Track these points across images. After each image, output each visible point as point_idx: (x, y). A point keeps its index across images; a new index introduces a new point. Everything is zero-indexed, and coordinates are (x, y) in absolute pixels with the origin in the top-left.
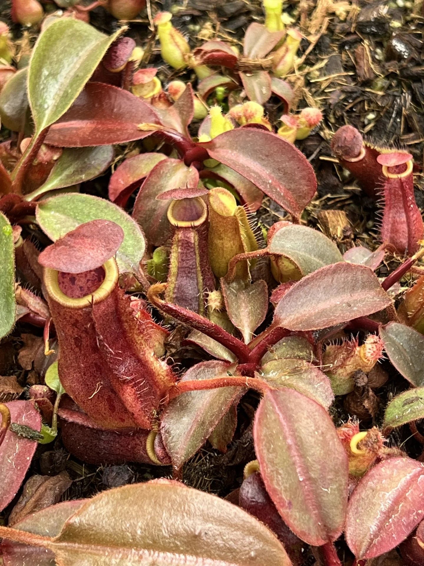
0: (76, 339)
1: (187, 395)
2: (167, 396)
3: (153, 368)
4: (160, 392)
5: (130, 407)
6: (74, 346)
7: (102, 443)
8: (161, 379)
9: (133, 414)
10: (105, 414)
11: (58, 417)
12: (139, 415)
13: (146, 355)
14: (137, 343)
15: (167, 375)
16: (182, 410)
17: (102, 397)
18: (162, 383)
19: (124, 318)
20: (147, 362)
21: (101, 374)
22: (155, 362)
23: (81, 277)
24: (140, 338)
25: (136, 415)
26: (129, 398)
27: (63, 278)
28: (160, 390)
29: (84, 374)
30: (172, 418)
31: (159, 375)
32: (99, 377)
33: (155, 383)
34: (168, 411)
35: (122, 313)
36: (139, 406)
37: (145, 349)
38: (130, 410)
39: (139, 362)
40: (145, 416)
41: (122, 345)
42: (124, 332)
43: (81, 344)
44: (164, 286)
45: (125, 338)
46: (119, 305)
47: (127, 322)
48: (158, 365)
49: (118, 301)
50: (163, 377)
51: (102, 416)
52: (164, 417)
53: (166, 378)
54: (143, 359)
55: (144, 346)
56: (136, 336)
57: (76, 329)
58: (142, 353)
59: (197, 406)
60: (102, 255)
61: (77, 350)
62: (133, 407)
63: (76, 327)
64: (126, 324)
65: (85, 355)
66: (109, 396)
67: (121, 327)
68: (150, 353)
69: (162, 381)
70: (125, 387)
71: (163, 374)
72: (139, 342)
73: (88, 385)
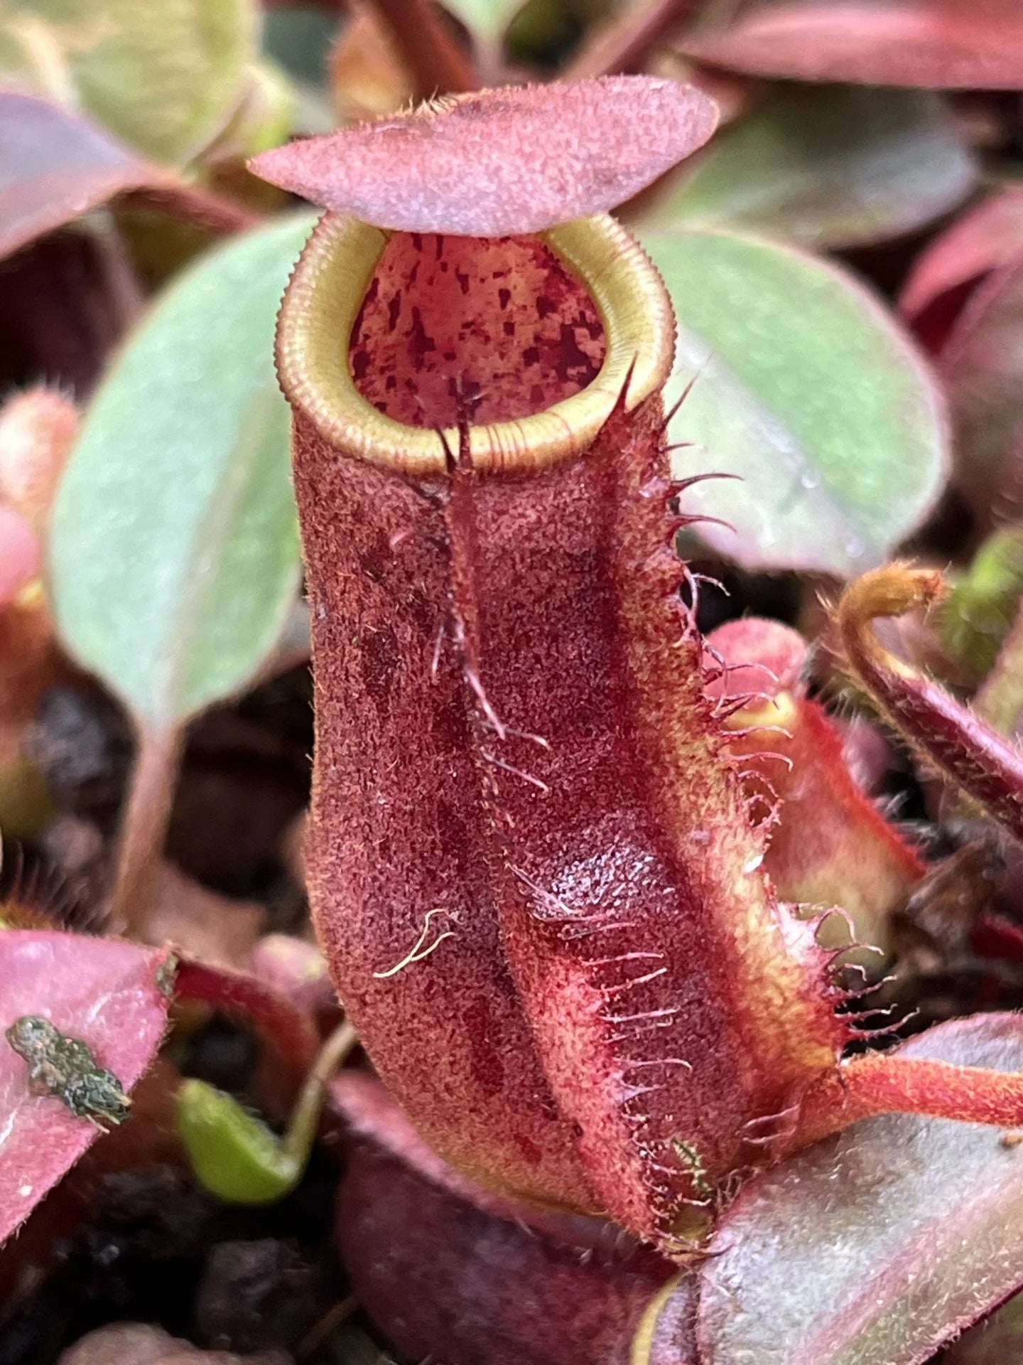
0: (370, 645)
1: (893, 1143)
2: (791, 1112)
3: (739, 932)
4: (759, 1079)
5: (567, 1084)
6: (357, 687)
7: (471, 1272)
8: (768, 1003)
9: (577, 1131)
10: (448, 1089)
11: (326, 1097)
12: (606, 1142)
13: (716, 850)
14: (680, 774)
15: (803, 997)
16: (842, 1202)
17: (447, 994)
18: (771, 1031)
19: (631, 612)
20: (710, 888)
21: (460, 868)
22: (756, 909)
23: (511, 395)
24: (701, 753)
25: (588, 1141)
26: (568, 1035)
27: (419, 365)
28: (757, 1064)
29: (384, 848)
30: (779, 1226)
31: (760, 980)
32: (449, 885)
33: (736, 1019)
34: (774, 1188)
35: (626, 579)
36: (615, 1091)
37: (719, 819)
38: (567, 1102)
39: (671, 880)
40: (629, 1156)
41: (603, 761)
42: (625, 695)
43: (389, 680)
44: (923, 582)
45: (627, 729)
46: (619, 528)
47: (644, 638)
48: (770, 929)
49: (616, 506)
50: (778, 1001)
51: (436, 1096)
52: (745, 1208)
53: (798, 1008)
54: (693, 867)
55: (712, 801)
56: (678, 733)
57: (376, 588)
58: (694, 834)
59: (921, 1209)
60: (562, 189)
61: (368, 708)
62: (581, 1090)
63: (377, 578)
64: (640, 649)
65: (399, 743)
66: (483, 998)
67: (615, 662)
68: (740, 853)
69: (774, 1020)
70: (558, 968)
71: (784, 981)
72: (690, 772)
73: (391, 912)
